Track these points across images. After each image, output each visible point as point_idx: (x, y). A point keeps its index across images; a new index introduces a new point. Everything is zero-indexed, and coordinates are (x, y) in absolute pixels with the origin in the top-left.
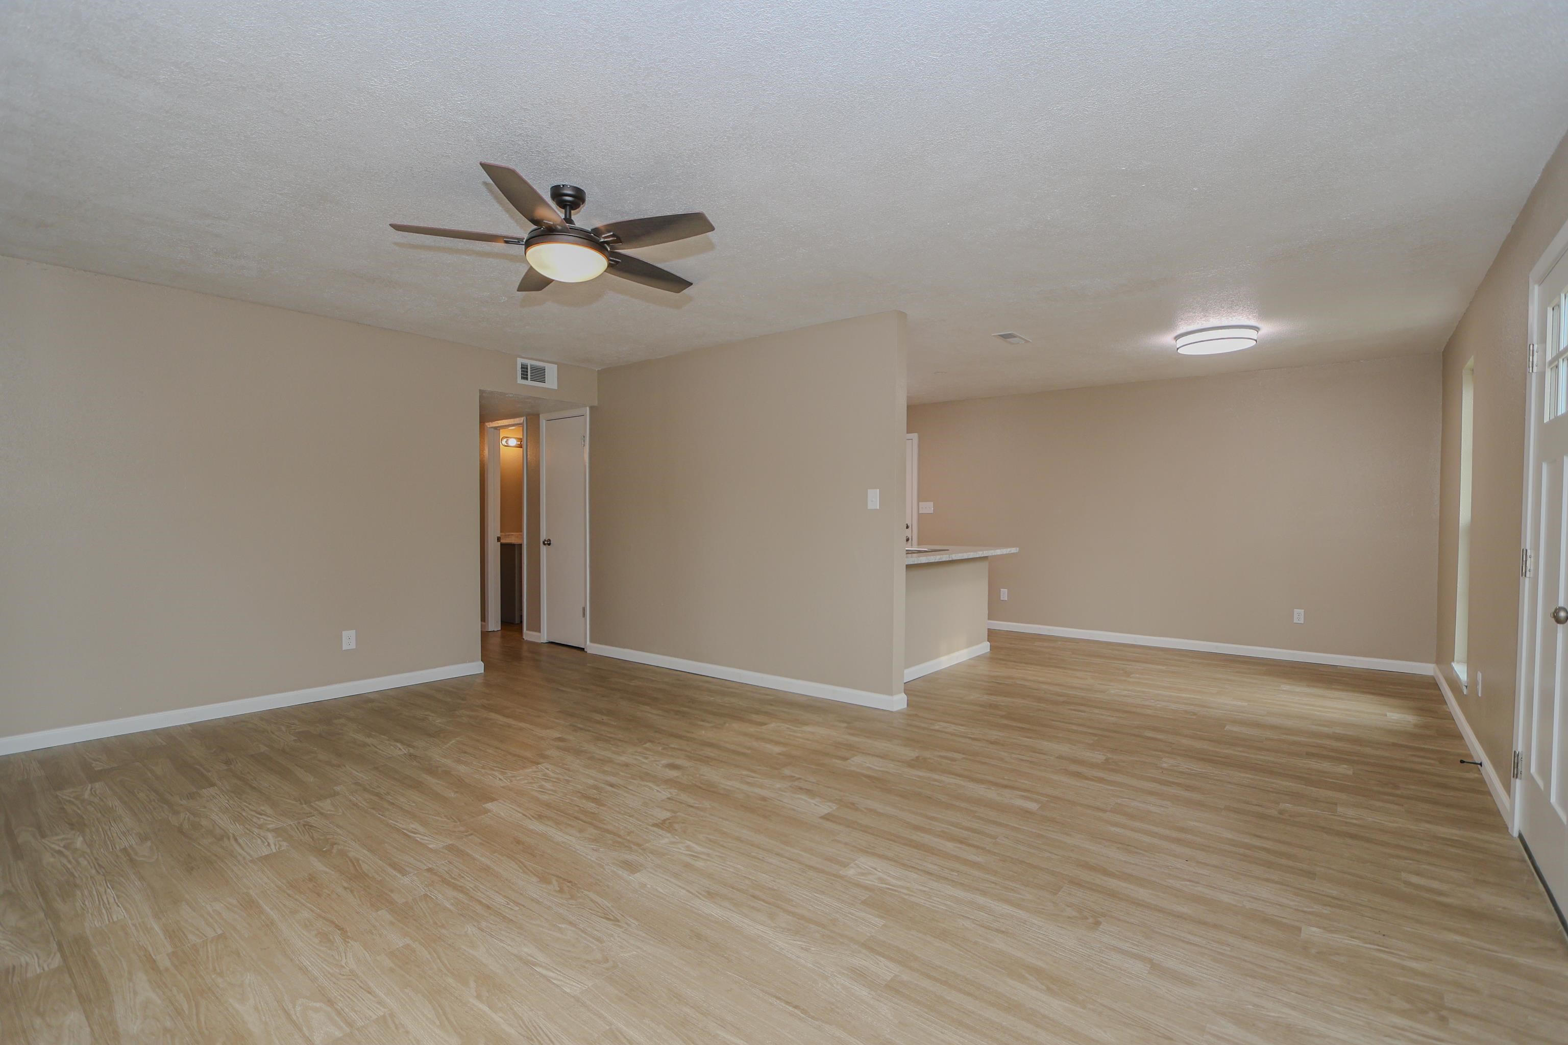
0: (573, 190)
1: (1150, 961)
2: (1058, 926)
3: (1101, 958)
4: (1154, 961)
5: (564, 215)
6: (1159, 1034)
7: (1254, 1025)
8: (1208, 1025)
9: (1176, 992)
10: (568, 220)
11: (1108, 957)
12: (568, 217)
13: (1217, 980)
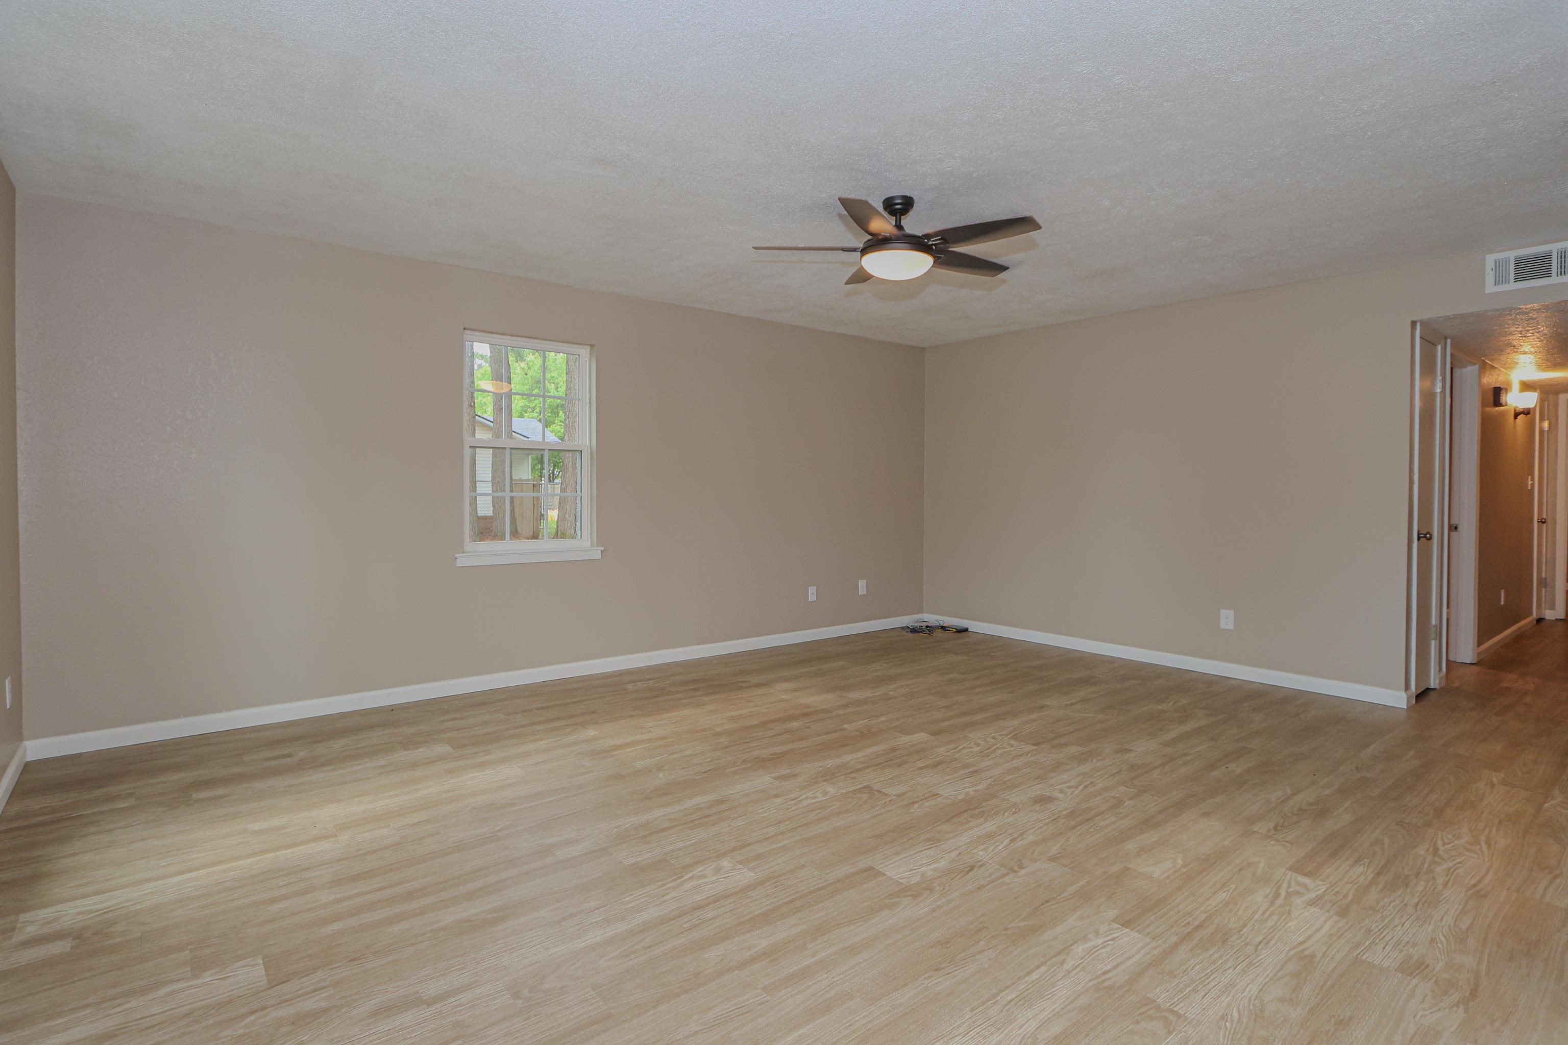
0: (902, 200)
1: (429, 1004)
2: (537, 962)
3: (468, 970)
4: (425, 1006)
5: (894, 222)
6: (363, 957)
7: (293, 1023)
8: (332, 992)
9: (379, 996)
10: (899, 227)
11: (464, 975)
12: (898, 224)
13: (354, 1038)
